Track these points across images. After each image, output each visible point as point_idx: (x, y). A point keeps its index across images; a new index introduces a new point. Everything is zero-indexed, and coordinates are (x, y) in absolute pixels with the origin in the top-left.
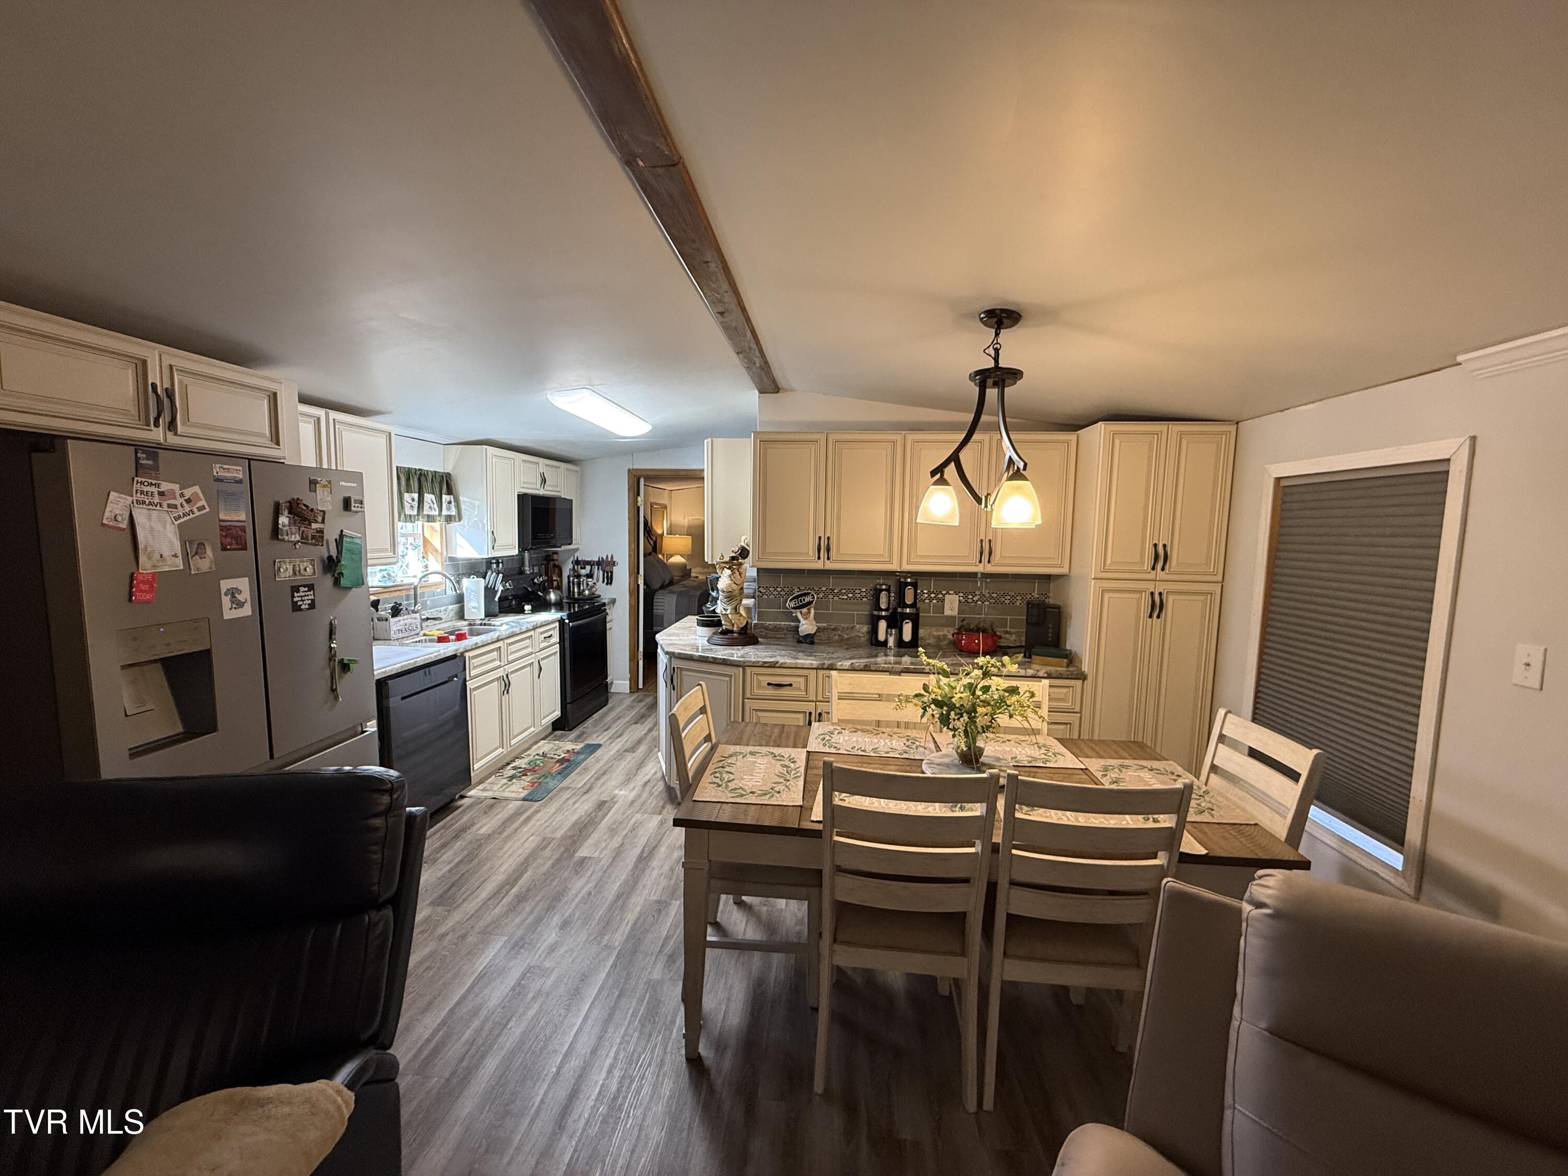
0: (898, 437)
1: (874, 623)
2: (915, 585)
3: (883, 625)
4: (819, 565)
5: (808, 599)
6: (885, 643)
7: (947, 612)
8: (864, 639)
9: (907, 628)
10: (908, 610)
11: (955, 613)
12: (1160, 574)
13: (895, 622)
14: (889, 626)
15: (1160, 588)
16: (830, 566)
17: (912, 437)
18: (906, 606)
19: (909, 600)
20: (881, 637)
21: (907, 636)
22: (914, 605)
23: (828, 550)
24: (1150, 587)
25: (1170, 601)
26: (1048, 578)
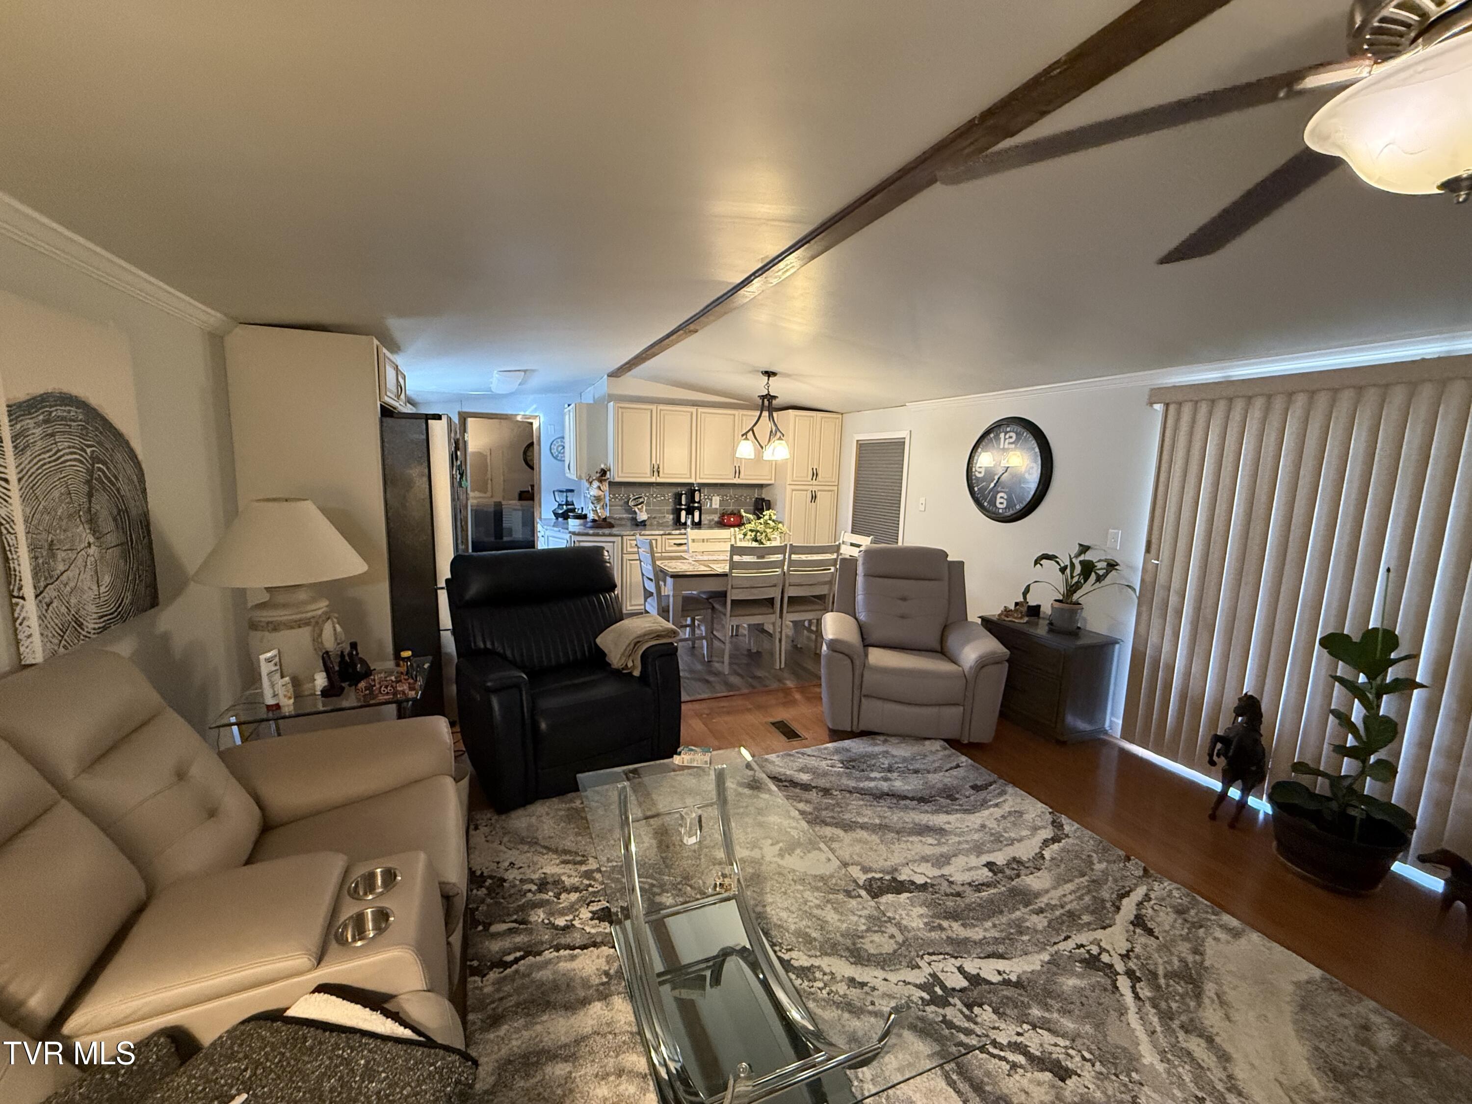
0: (693, 409)
1: (677, 513)
2: (699, 491)
3: (683, 513)
4: (653, 480)
5: (641, 500)
6: (685, 524)
7: (714, 506)
8: (671, 523)
9: (697, 514)
10: (696, 505)
11: (718, 506)
12: (814, 482)
13: (690, 511)
14: (687, 514)
15: (814, 488)
16: (659, 480)
17: (701, 410)
18: (695, 502)
19: (697, 500)
20: (683, 520)
21: (697, 519)
22: (699, 502)
23: (658, 472)
24: (810, 488)
25: (818, 494)
26: (761, 486)
